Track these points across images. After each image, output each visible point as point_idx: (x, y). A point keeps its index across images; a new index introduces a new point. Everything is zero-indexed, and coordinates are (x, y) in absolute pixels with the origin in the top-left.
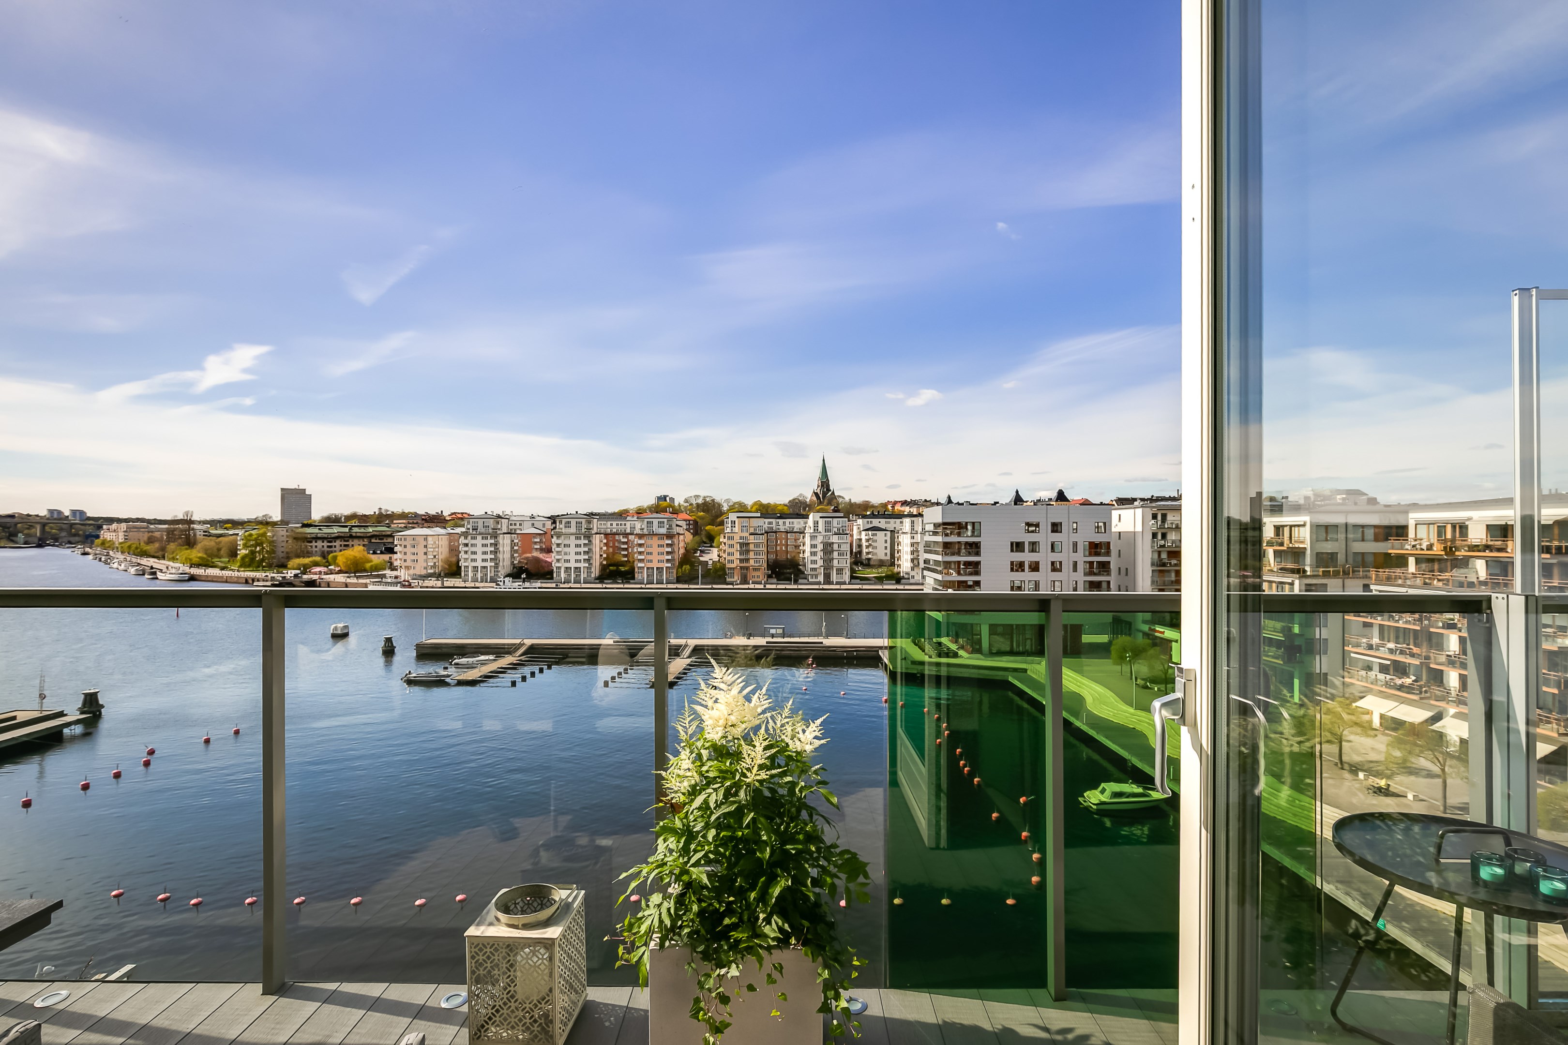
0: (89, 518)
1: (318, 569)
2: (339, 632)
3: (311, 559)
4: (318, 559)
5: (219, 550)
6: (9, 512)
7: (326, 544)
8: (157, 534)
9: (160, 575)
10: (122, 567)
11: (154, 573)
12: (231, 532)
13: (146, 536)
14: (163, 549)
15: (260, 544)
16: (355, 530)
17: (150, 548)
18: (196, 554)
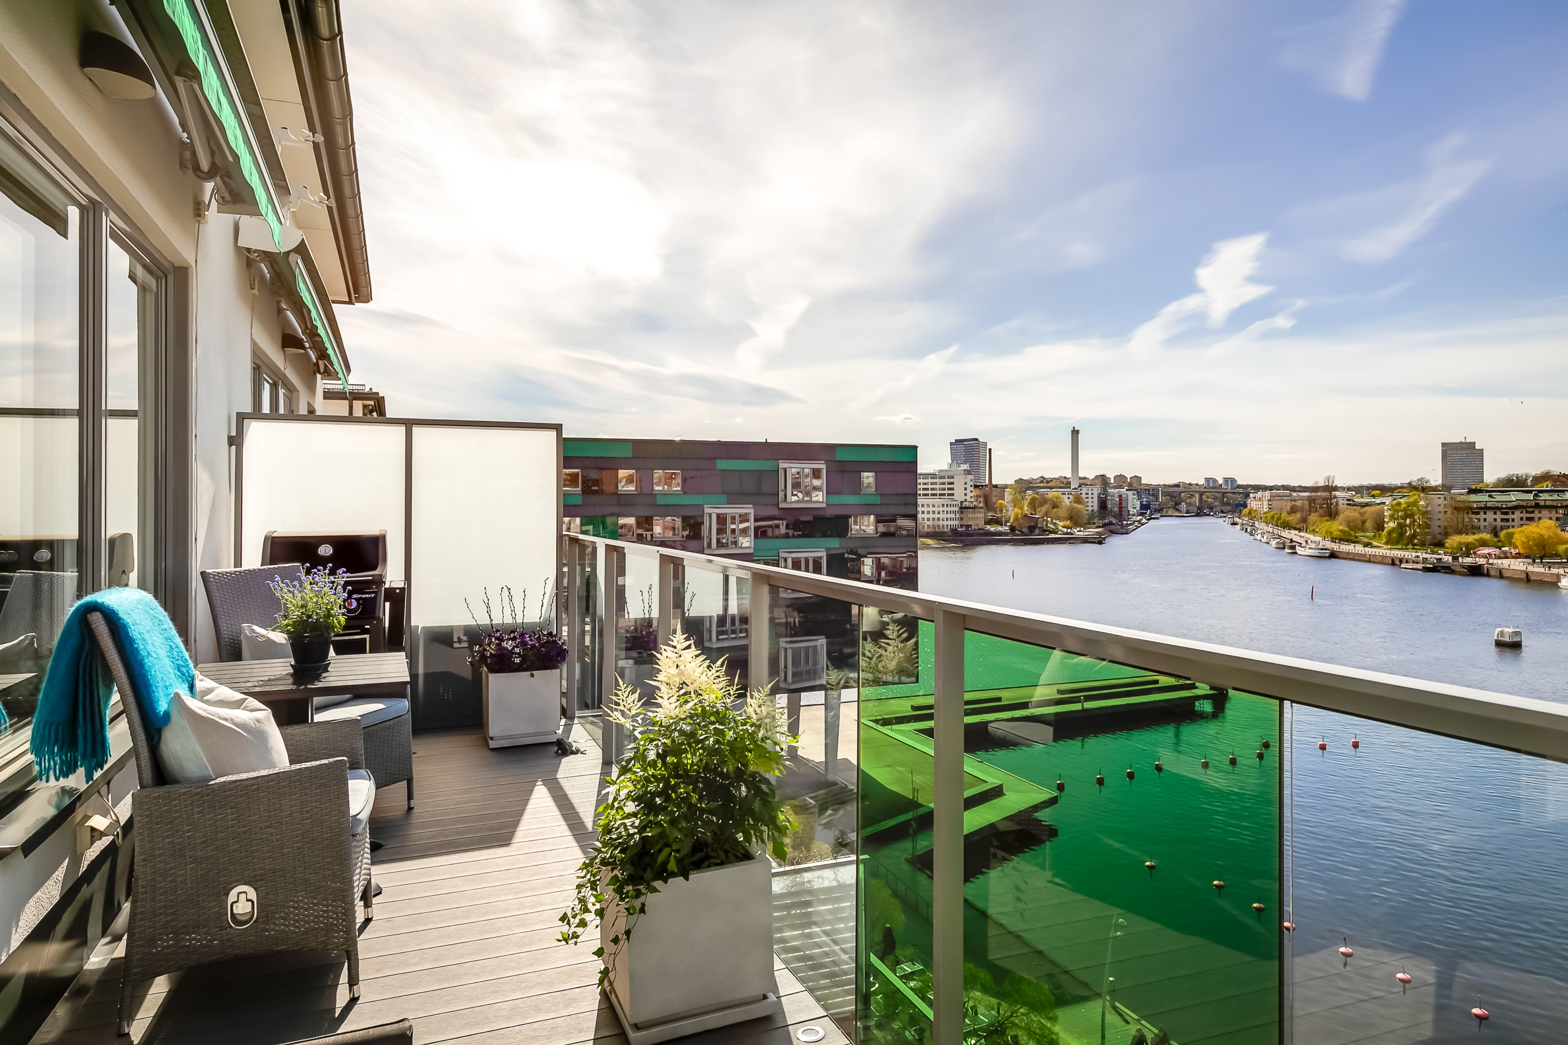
0: (1239, 486)
1: (1486, 551)
2: (1507, 639)
3: (1476, 537)
4: (1486, 536)
5: (1364, 522)
6: (1175, 482)
7: (1499, 516)
8: (1299, 503)
9: (1299, 550)
10: (1264, 540)
11: (1293, 548)
12: (1378, 501)
13: (1289, 504)
14: (1304, 520)
15: (1411, 516)
16: (1545, 496)
17: (1294, 518)
18: (1337, 526)
